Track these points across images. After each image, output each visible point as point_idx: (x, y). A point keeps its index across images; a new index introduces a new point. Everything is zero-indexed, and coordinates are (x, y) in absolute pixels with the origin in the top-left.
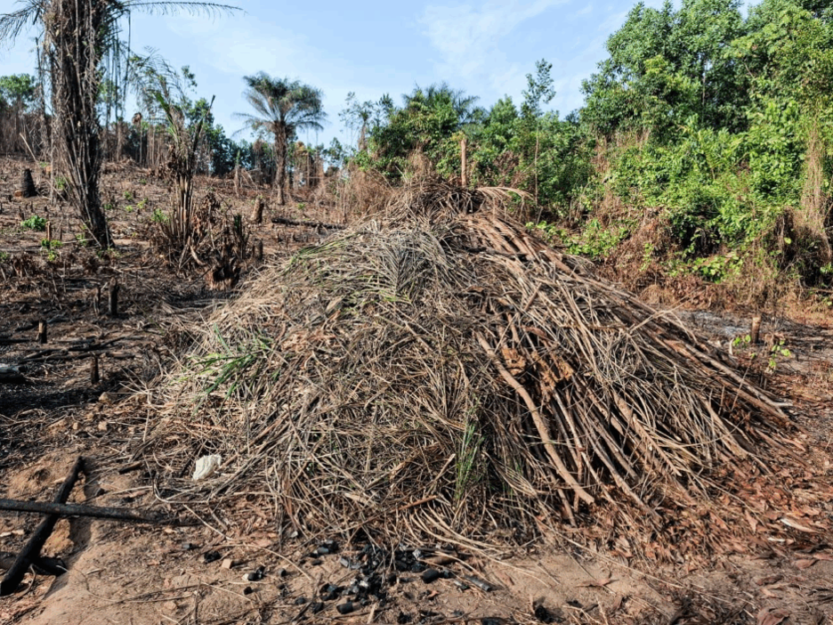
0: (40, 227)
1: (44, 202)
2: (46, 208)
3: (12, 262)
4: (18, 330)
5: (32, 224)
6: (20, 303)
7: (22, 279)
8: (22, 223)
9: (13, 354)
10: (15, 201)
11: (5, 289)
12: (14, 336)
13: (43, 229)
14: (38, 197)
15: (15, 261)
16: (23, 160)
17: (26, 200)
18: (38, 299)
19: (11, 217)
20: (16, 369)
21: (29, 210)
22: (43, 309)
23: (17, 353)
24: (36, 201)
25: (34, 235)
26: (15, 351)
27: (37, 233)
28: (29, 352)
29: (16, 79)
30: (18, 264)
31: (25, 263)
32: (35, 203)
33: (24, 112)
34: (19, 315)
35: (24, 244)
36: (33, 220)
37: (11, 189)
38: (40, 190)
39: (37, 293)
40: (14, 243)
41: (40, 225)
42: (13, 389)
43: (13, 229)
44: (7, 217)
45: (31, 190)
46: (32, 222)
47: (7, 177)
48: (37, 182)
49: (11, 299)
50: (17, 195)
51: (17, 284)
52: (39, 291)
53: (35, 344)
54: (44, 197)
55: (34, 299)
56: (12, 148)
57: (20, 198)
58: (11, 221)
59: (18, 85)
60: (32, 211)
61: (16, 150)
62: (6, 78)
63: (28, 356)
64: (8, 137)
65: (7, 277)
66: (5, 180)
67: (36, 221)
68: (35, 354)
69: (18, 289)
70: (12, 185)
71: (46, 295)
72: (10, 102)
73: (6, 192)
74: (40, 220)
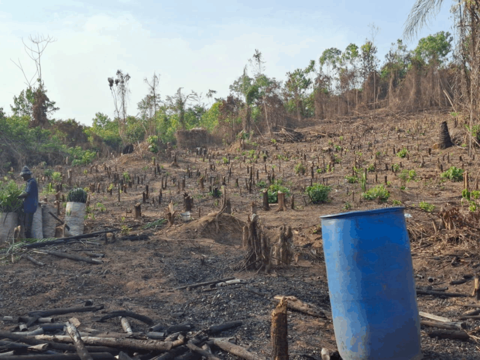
0: (458, 178)
1: (459, 151)
2: (461, 157)
3: (442, 215)
4: (452, 284)
5: (451, 175)
6: (452, 256)
7: (451, 232)
8: (442, 175)
9: (452, 308)
10: (434, 154)
11: (437, 241)
12: (449, 289)
13: (461, 179)
14: (453, 148)
15: (445, 214)
16: (437, 113)
17: (443, 151)
18: (467, 252)
19: (431, 169)
20: (459, 325)
21: (446, 161)
22: (472, 263)
23: (456, 308)
24: (452, 151)
25: (453, 186)
26: (453, 305)
27: (456, 184)
28: (466, 308)
29: (431, 39)
30: (446, 217)
31: (452, 217)
32: (451, 154)
33: (439, 68)
34: (451, 267)
35: (446, 195)
36: (451, 171)
37: (430, 142)
38: (454, 140)
39: (465, 246)
40: (436, 194)
41: (457, 175)
42: (460, 346)
43: (435, 181)
44: (428, 170)
45: (448, 142)
46: (450, 173)
47: (425, 131)
48: (452, 132)
49: (442, 251)
50: (435, 148)
51: (447, 237)
52: (466, 244)
53: (471, 300)
54: (458, 147)
55: (464, 251)
56: (429, 103)
57: (438, 150)
58: (431, 173)
59: (434, 44)
60: (449, 162)
61: (431, 105)
62: (424, 39)
63: (467, 312)
64: (425, 93)
65: (438, 229)
66: (424, 134)
67: (454, 172)
68: (473, 311)
69: (448, 242)
70: (429, 138)
71: (473, 248)
72: (427, 61)
73: (425, 145)
74: (458, 170)
